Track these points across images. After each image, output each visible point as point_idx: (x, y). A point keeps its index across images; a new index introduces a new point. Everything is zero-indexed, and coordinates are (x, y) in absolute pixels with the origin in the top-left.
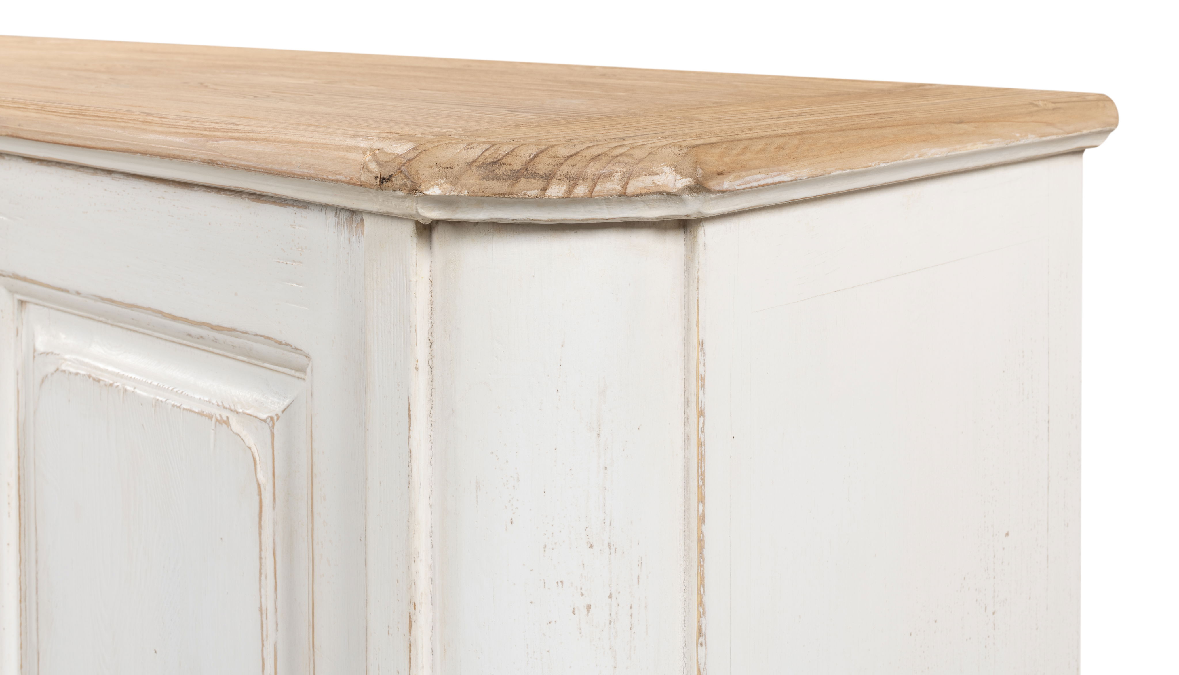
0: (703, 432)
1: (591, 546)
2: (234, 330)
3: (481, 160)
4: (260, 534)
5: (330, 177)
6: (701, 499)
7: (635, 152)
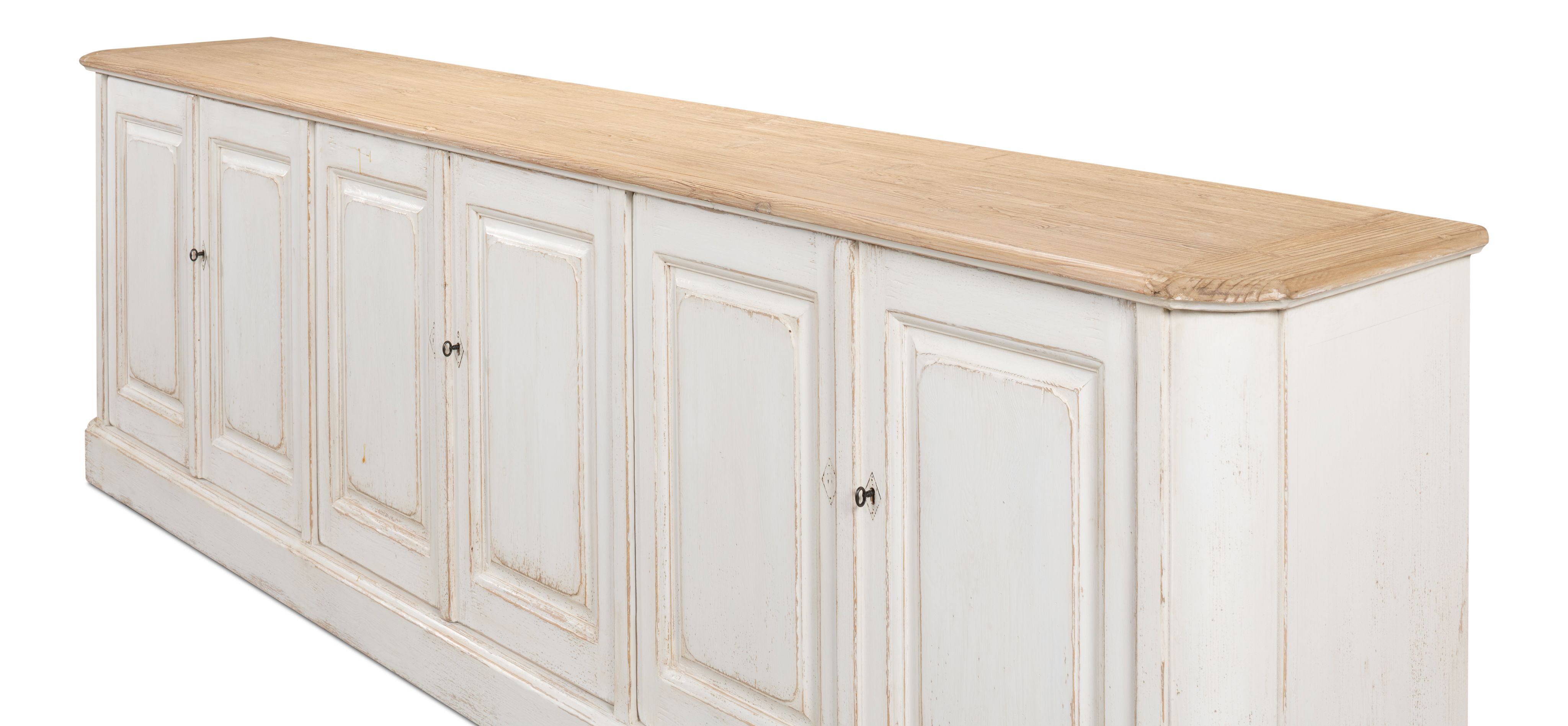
0: (1287, 399)
1: (1241, 446)
2: (1058, 348)
3: (1198, 286)
4: (1071, 443)
5: (1127, 289)
6: (1286, 428)
7: (1261, 283)
